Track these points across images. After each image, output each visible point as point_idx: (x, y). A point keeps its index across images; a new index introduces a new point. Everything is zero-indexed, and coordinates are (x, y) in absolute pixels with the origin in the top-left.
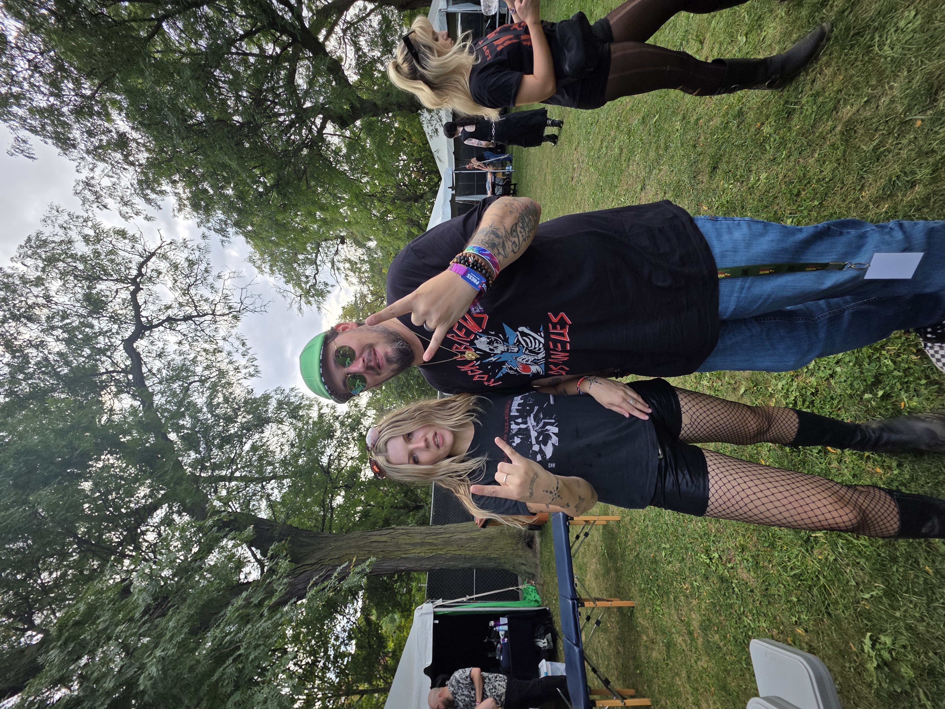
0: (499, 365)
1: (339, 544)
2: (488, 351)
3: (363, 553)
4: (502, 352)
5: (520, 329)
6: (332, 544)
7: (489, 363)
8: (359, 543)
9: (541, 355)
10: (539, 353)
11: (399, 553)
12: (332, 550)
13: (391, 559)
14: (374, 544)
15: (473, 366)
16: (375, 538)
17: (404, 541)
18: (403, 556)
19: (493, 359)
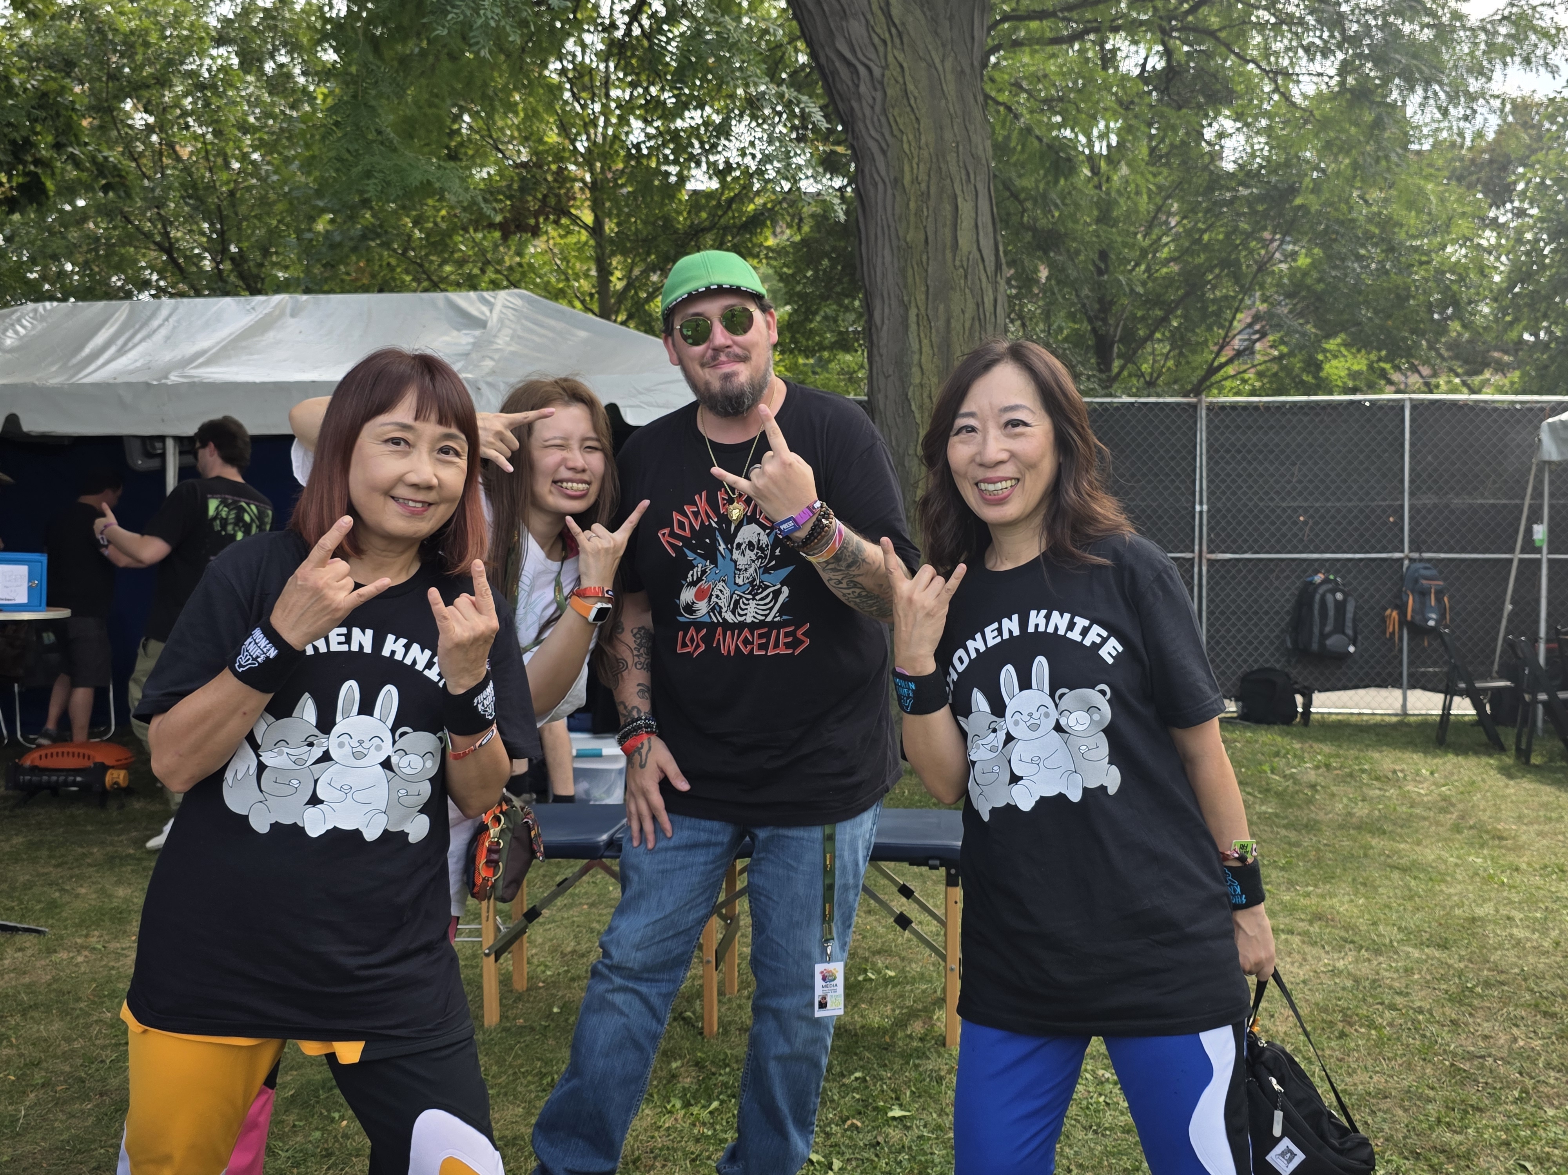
0: (711, 555)
1: (950, 88)
2: (737, 540)
3: (923, 177)
4: (735, 562)
5: (786, 591)
6: (948, 64)
7: (714, 541)
8: (951, 158)
9: (729, 617)
10: (733, 612)
11: (921, 297)
12: (931, 65)
13: (903, 272)
14: (948, 208)
15: (709, 517)
16: (966, 208)
17: (956, 309)
18: (913, 312)
19: (722, 547)
